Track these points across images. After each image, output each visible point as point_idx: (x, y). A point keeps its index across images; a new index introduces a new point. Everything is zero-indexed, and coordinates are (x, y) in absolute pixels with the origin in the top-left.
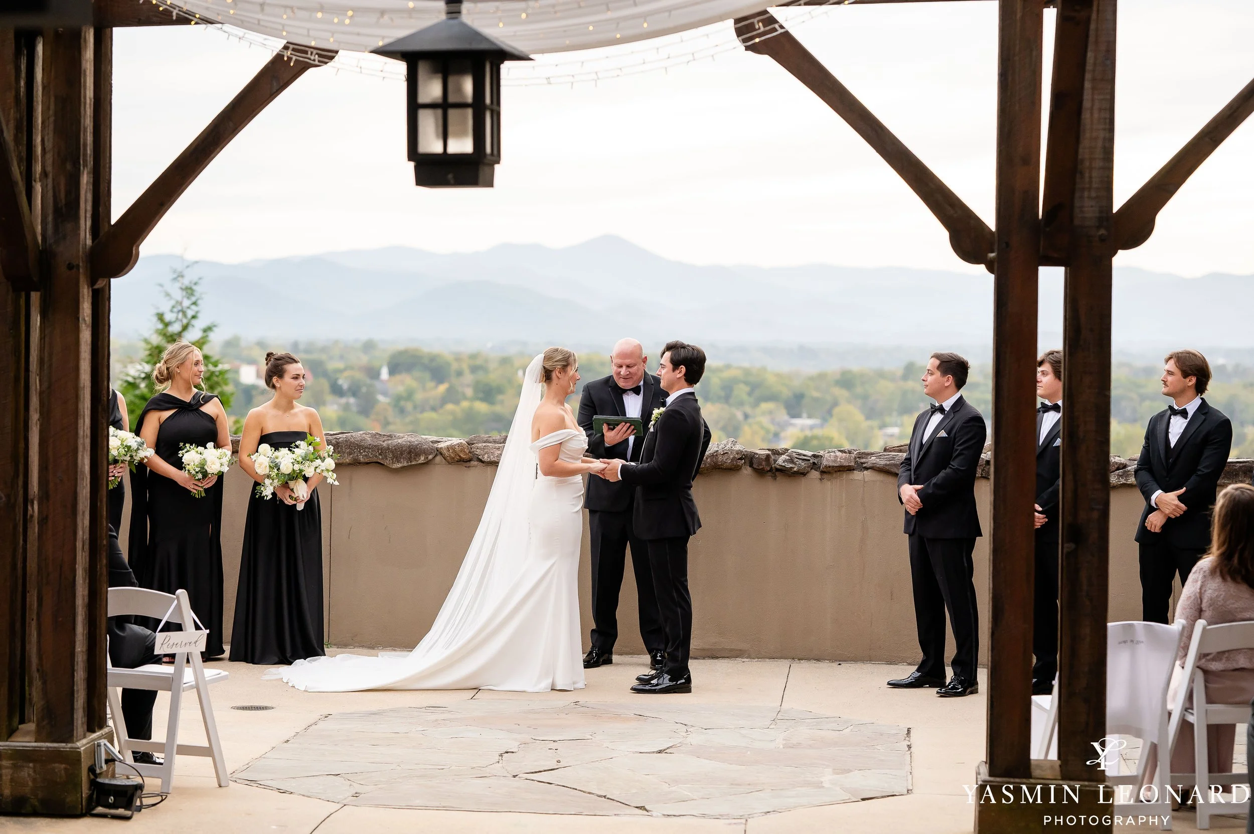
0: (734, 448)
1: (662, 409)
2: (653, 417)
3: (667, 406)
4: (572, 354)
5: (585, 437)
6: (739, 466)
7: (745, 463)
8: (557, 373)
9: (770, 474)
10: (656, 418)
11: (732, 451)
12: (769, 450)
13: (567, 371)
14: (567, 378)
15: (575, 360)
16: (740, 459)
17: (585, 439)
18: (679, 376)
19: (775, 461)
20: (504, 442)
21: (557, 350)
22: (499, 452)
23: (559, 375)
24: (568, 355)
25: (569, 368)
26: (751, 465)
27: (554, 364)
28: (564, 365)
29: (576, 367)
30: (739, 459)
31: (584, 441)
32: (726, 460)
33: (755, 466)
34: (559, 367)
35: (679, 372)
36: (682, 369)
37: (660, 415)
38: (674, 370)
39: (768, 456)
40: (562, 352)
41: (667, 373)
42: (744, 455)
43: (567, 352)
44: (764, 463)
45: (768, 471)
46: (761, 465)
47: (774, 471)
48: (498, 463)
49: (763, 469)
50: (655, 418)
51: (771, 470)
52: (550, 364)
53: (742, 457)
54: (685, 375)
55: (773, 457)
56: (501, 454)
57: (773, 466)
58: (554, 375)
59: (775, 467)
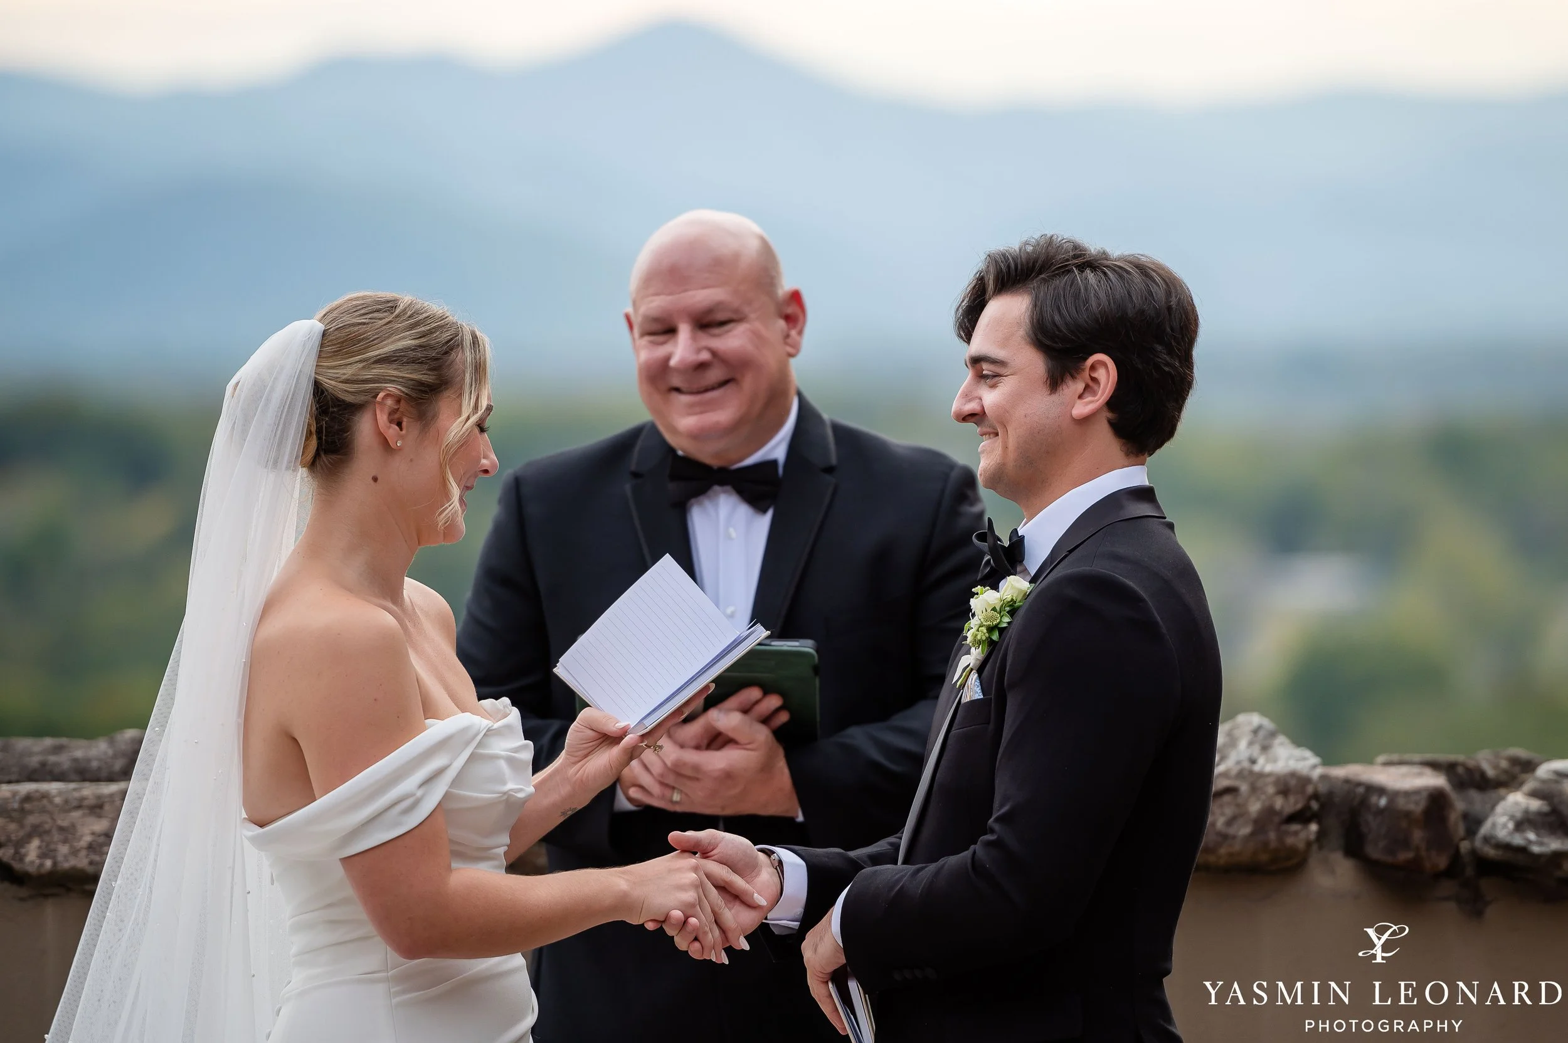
0: (1264, 765)
1: (1015, 586)
2: (974, 629)
3: (1033, 567)
4: (468, 339)
5: (519, 740)
6: (1292, 852)
7: (1321, 835)
8: (382, 418)
9: (1448, 887)
10: (991, 629)
11: (1256, 779)
12: (1434, 766)
13: (435, 416)
14: (430, 458)
15: (479, 369)
16: (1301, 817)
17: (517, 750)
18: (1082, 409)
19: (1473, 822)
20: (126, 774)
21: (390, 306)
22: (100, 826)
23: (392, 431)
24: (445, 336)
25: (444, 405)
26: (1354, 847)
27: (368, 374)
28: (420, 383)
29: (484, 403)
30: (1293, 818)
31: (511, 761)
32: (1230, 822)
33: (1374, 851)
34: (392, 388)
35: (1080, 386)
36: (1101, 374)
37: (1013, 612)
38: (1055, 382)
39: (1437, 800)
40: (416, 319)
41: (1017, 398)
42: (1316, 796)
43: (442, 324)
44: (1418, 835)
45: (1438, 876)
46: (1406, 843)
47: (1469, 871)
48: (95, 879)
49: (1414, 868)
50: (983, 634)
51: (1454, 870)
52: (349, 372)
53: (1307, 807)
54: (1112, 404)
55: (1459, 805)
56: (108, 836)
57: (1465, 846)
58: (364, 429)
59: (1473, 852)
